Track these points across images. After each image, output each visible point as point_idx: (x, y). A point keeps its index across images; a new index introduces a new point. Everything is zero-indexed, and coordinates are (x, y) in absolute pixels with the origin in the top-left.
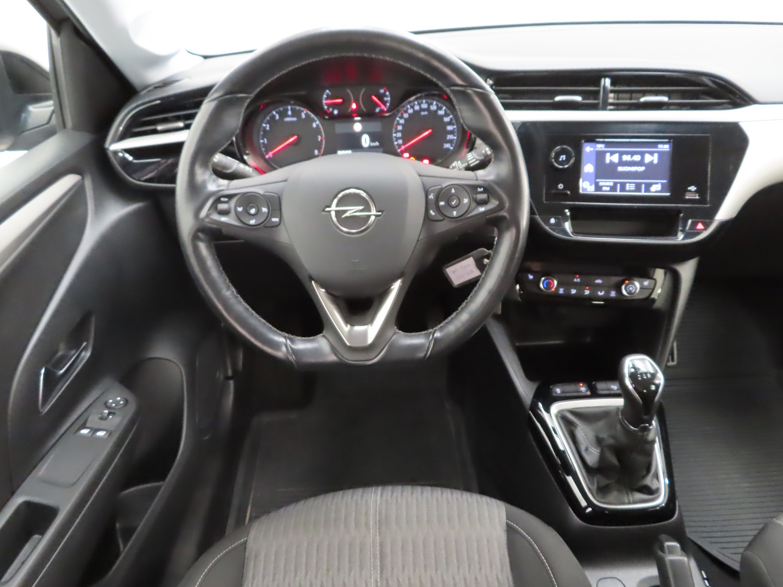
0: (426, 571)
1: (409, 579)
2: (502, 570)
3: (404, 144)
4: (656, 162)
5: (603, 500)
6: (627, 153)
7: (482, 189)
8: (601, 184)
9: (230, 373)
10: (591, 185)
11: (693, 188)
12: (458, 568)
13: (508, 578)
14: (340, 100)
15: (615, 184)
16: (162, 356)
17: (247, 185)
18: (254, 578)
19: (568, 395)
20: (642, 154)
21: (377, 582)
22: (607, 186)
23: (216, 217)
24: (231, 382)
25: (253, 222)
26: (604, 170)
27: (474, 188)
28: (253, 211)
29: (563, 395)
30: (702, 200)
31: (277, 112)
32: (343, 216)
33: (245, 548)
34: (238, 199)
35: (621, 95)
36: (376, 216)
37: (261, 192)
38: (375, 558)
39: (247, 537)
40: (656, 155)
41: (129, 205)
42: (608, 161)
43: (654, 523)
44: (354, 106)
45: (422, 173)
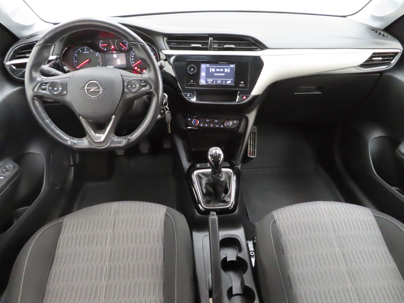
0: (130, 229)
1: (123, 232)
2: (160, 229)
3: (135, 63)
4: (229, 72)
5: (208, 206)
6: (218, 68)
7: (144, 81)
8: (208, 80)
9: (72, 164)
10: (204, 81)
11: (242, 82)
12: (143, 228)
13: (162, 231)
14: (107, 45)
15: (213, 80)
16: (34, 152)
17: (54, 79)
18: (64, 233)
19: (202, 167)
20: (224, 69)
21: (111, 233)
22: (210, 81)
23: (41, 91)
24: (73, 168)
25: (56, 93)
26: (209, 75)
27: (141, 80)
28: (56, 89)
29: (200, 167)
30: (246, 87)
31: (80, 50)
32: (90, 91)
33: (62, 223)
34: (50, 84)
35: (220, 44)
36: (103, 91)
37: (59, 82)
38: (111, 224)
39: (63, 219)
40: (229, 69)
41: (15, 88)
42: (211, 71)
43: (224, 214)
44: (113, 47)
45: (122, 75)
